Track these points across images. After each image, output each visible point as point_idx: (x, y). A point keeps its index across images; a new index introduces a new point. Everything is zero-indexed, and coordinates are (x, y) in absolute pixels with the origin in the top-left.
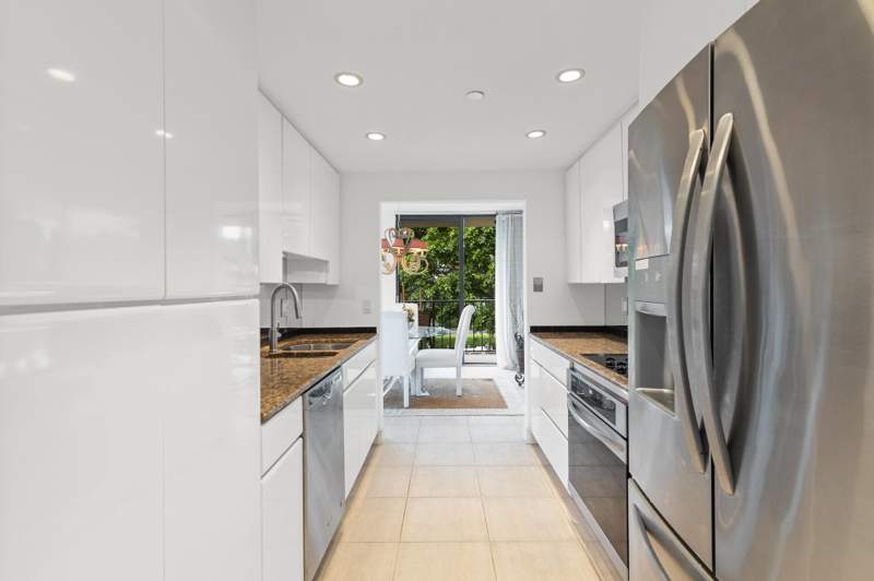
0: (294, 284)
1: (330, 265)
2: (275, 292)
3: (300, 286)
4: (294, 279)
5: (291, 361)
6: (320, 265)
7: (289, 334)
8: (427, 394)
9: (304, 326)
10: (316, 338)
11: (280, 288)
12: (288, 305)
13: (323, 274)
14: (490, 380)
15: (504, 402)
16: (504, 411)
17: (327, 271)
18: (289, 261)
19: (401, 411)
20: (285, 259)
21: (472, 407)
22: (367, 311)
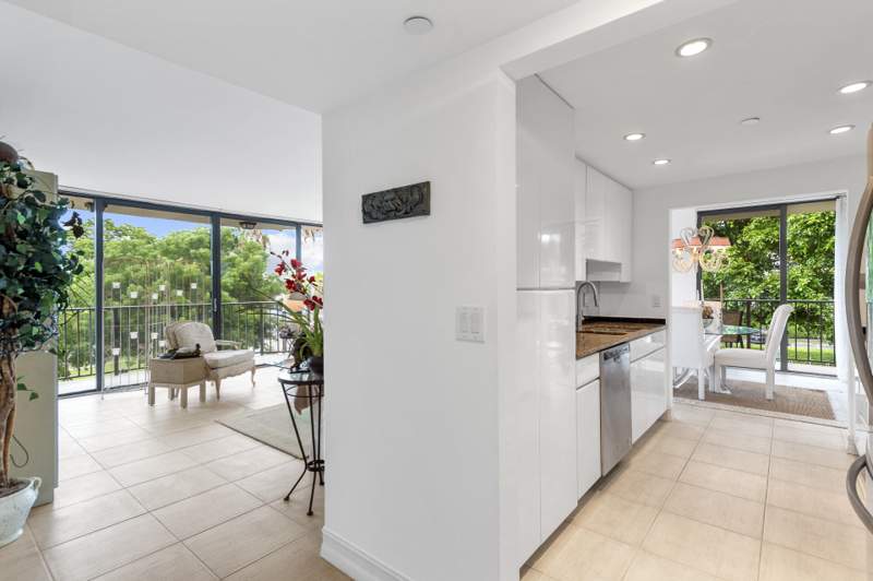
0: (594, 282)
1: (623, 266)
2: (581, 287)
3: (598, 283)
4: (593, 278)
5: (591, 336)
6: (614, 266)
7: (589, 320)
8: (728, 392)
9: (602, 315)
10: (610, 325)
11: (583, 285)
12: (589, 298)
13: (618, 274)
14: (822, 391)
15: (833, 414)
16: (828, 422)
17: (620, 271)
18: (591, 265)
19: (693, 402)
20: (587, 264)
21: (783, 411)
22: (656, 305)
